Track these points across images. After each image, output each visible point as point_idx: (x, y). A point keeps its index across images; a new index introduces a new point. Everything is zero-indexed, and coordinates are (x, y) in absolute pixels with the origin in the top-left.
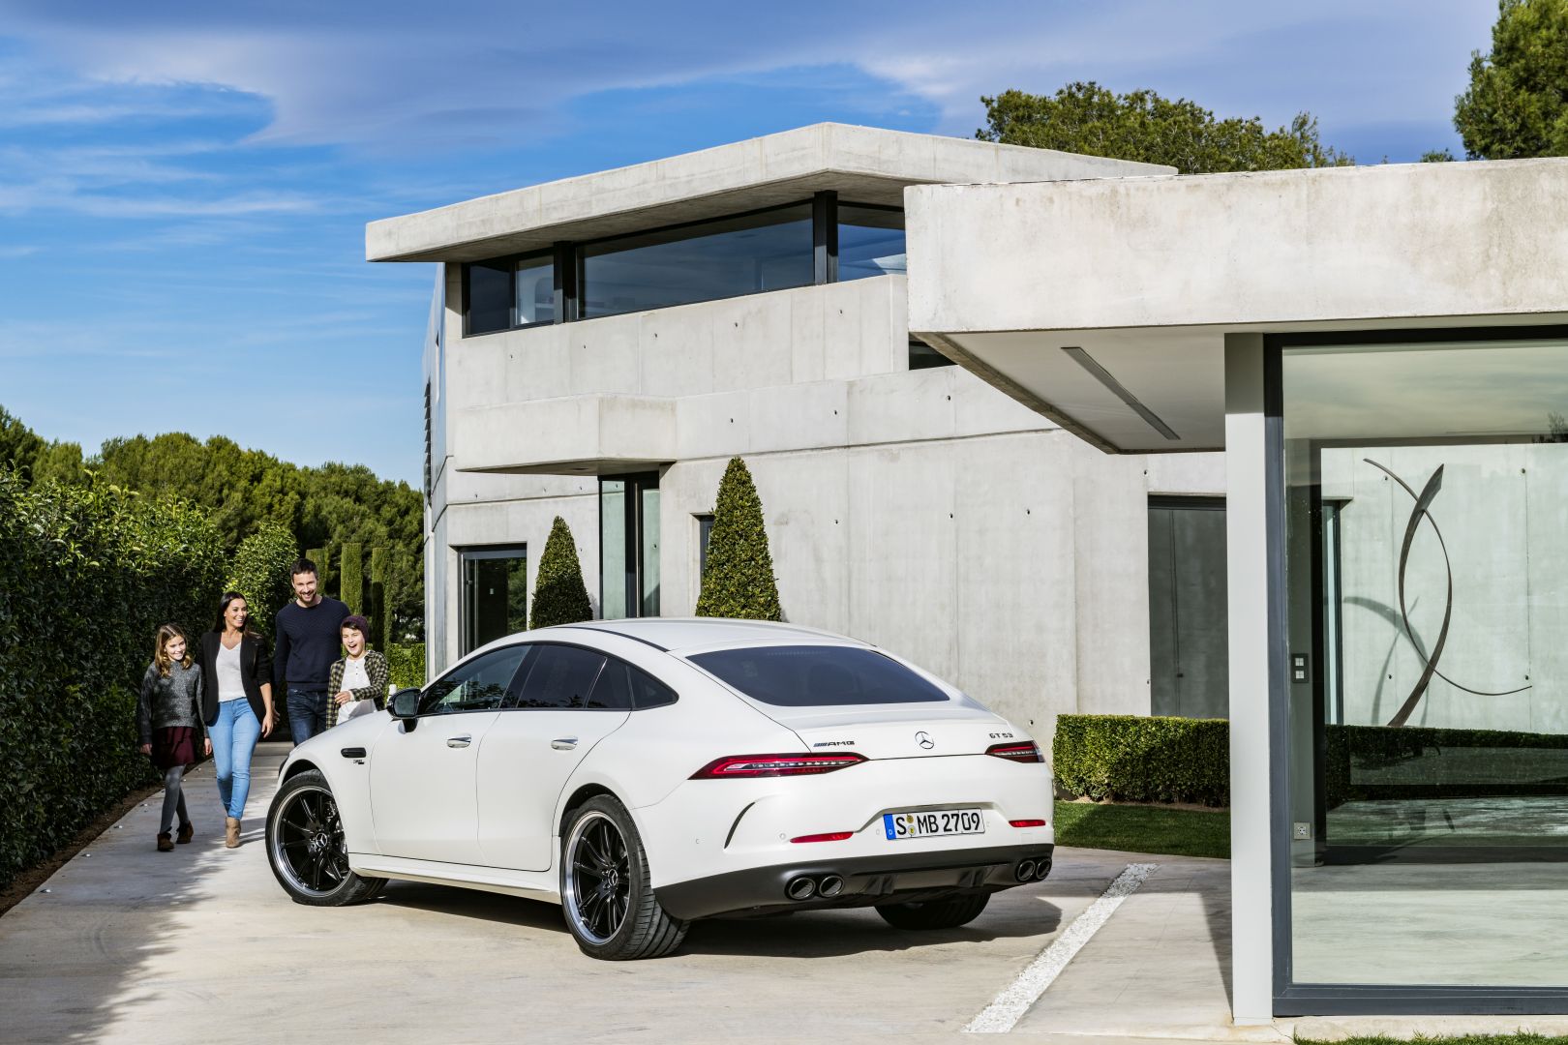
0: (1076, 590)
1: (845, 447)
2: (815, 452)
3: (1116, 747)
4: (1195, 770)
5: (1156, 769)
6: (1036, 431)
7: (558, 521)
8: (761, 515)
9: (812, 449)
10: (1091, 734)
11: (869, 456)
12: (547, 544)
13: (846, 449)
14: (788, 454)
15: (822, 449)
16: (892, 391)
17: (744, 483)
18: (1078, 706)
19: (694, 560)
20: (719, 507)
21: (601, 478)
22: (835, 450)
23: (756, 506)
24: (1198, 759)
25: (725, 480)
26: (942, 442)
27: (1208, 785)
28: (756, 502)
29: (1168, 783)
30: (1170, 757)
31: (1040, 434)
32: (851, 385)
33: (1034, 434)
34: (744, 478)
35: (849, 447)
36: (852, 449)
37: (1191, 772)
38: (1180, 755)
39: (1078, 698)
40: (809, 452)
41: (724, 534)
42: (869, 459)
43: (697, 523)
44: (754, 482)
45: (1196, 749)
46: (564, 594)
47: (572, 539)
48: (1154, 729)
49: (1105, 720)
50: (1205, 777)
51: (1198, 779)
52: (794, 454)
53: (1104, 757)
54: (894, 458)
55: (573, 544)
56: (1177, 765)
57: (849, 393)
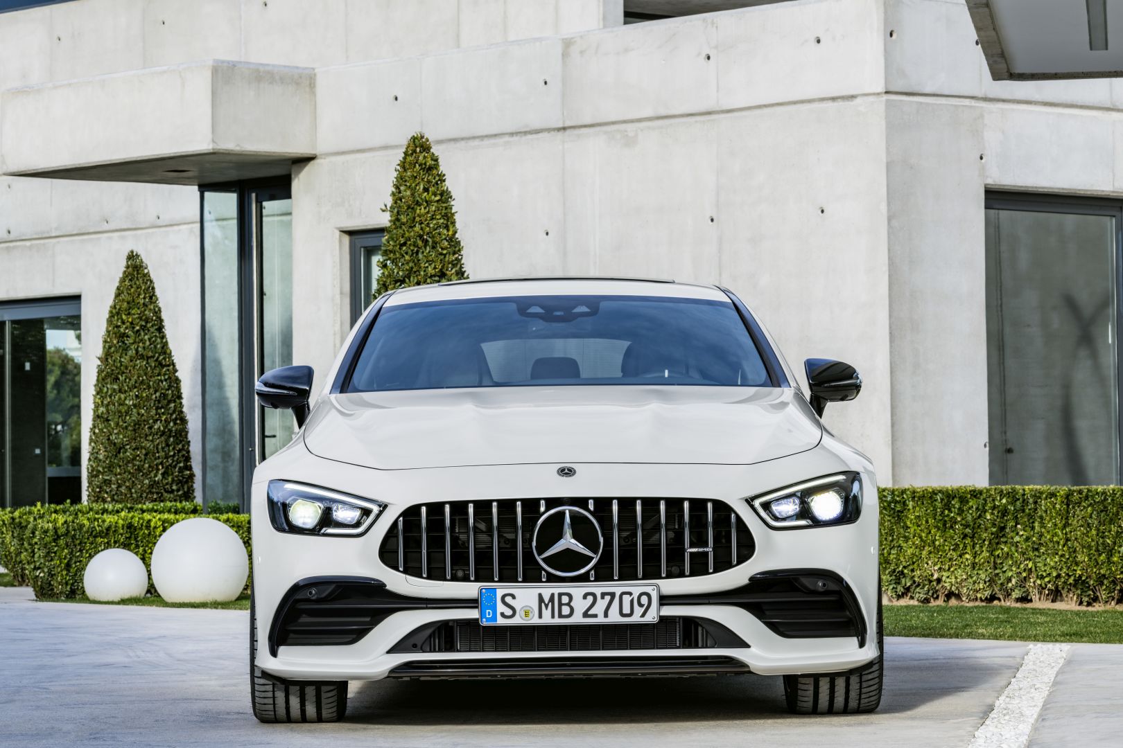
0: (890, 316)
1: (559, 129)
2: (515, 138)
3: (951, 527)
4: (1063, 556)
5: (1008, 555)
6: (834, 99)
7: (132, 256)
8: (453, 214)
9: (512, 134)
10: (913, 512)
11: (594, 143)
12: (118, 288)
13: (560, 135)
14: (477, 142)
15: (526, 133)
16: (626, 50)
17: (430, 168)
18: (894, 476)
19: (341, 293)
20: (396, 203)
21: (204, 187)
22: (545, 135)
23: (446, 201)
24: (1067, 540)
25: (403, 165)
26: (698, 118)
27: (1080, 576)
28: (445, 196)
29: (1024, 574)
30: (1027, 539)
31: (840, 104)
32: (568, 44)
33: (830, 104)
34: (430, 162)
35: (564, 129)
36: (568, 132)
37: (1057, 559)
38: (1041, 535)
39: (894, 466)
40: (507, 138)
41: (402, 241)
42: (594, 146)
43: (346, 239)
44: (443, 168)
45: (1065, 527)
46: (142, 357)
47: (151, 281)
48: (1004, 501)
49: (934, 493)
50: (1077, 564)
51: (1068, 568)
52: (486, 142)
53: (933, 542)
54: (630, 142)
55: (153, 288)
56: (1037, 550)
57: (565, 55)
